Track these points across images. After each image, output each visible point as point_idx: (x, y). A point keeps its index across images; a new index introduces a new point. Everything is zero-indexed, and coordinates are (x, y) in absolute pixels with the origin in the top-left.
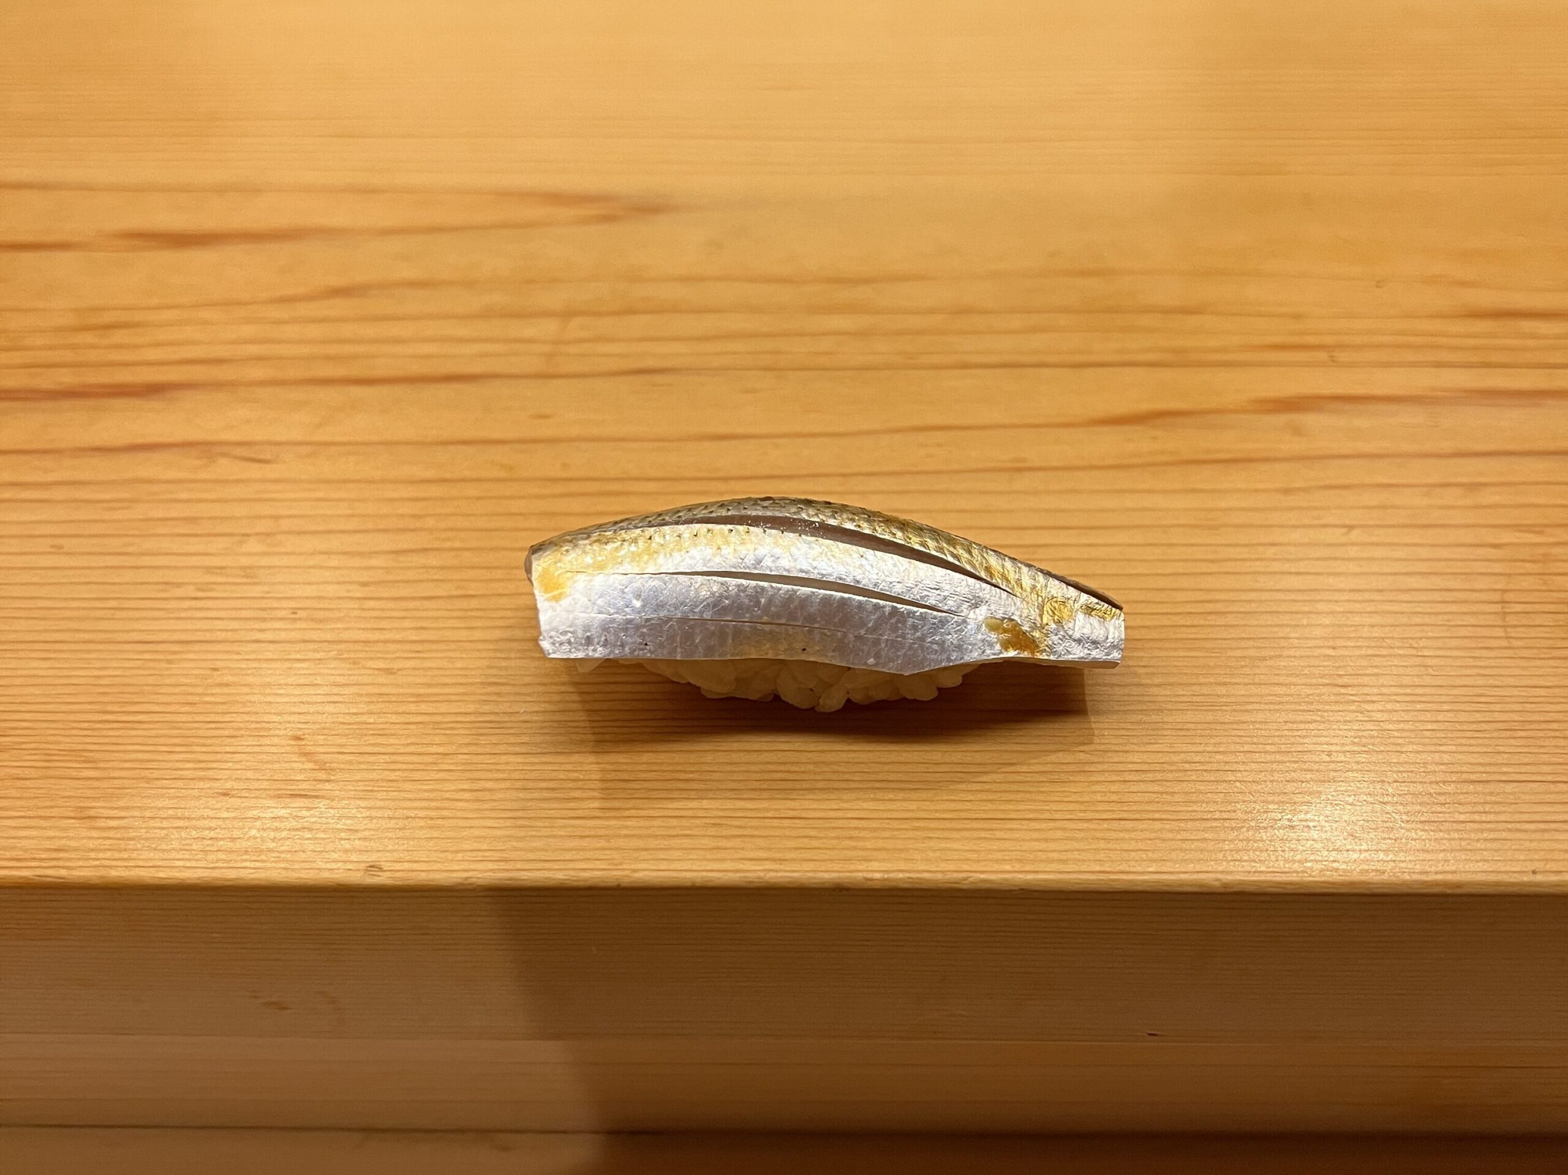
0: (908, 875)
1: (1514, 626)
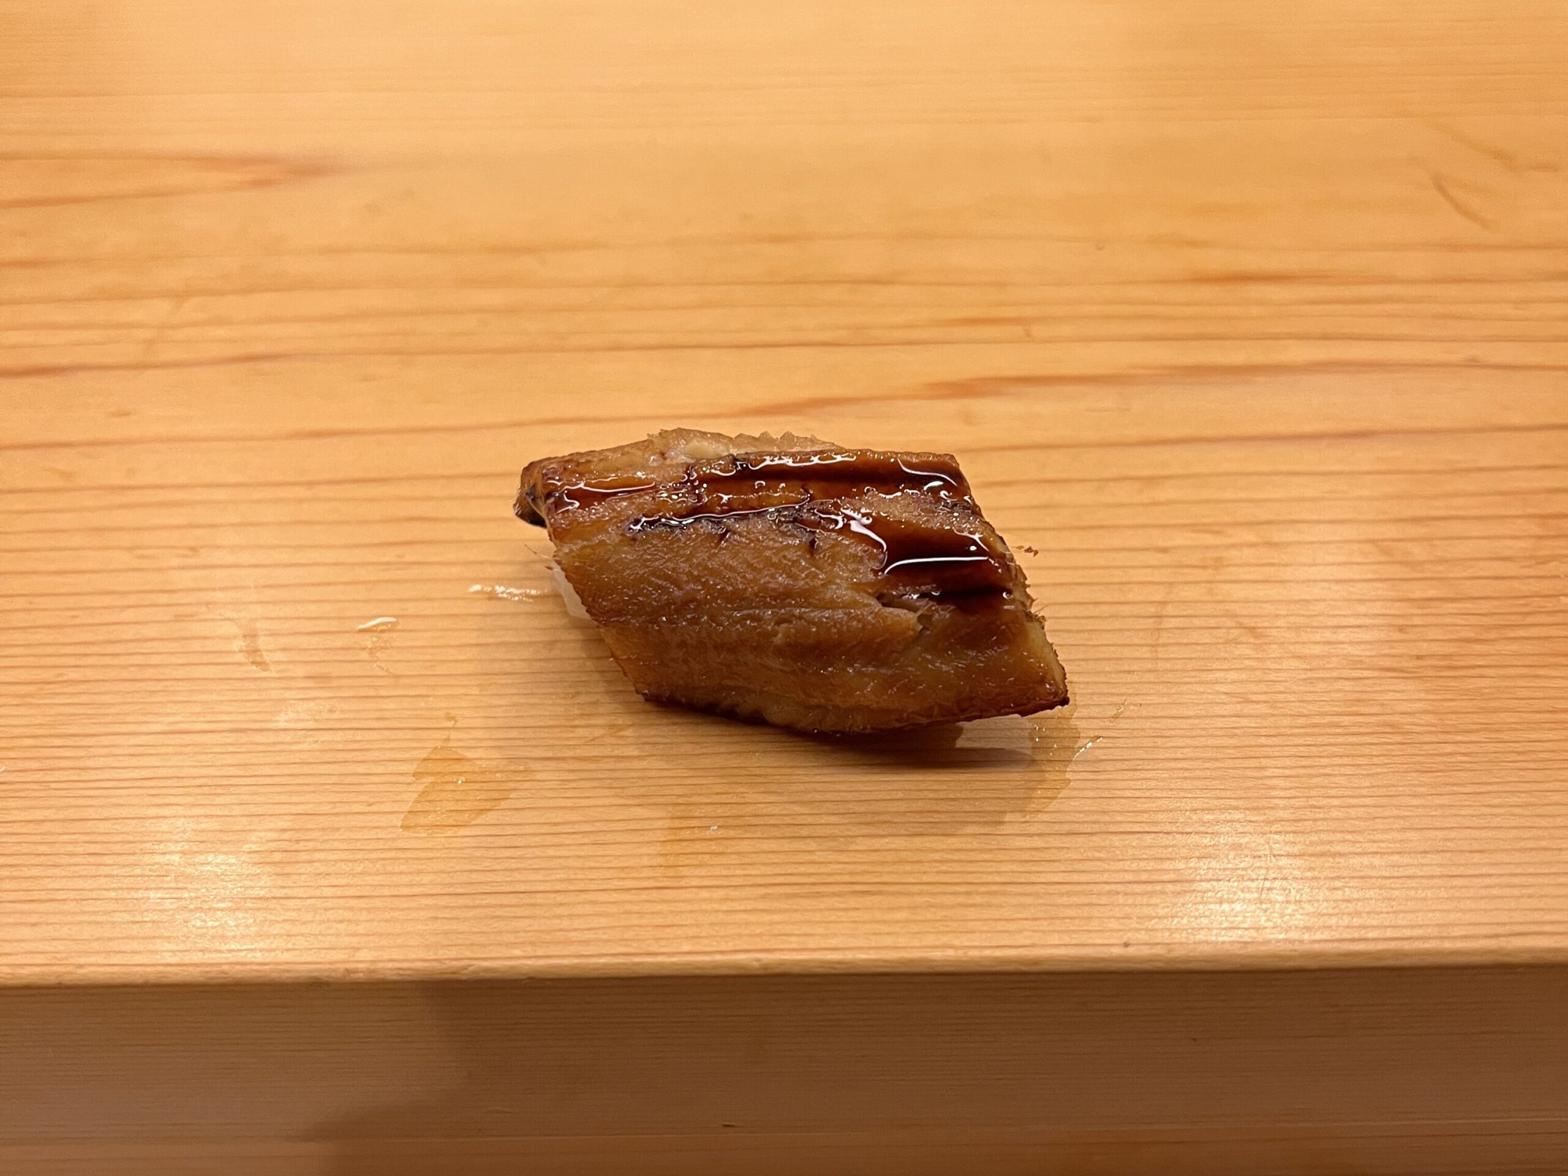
0: (398, 965)
1: (1164, 645)
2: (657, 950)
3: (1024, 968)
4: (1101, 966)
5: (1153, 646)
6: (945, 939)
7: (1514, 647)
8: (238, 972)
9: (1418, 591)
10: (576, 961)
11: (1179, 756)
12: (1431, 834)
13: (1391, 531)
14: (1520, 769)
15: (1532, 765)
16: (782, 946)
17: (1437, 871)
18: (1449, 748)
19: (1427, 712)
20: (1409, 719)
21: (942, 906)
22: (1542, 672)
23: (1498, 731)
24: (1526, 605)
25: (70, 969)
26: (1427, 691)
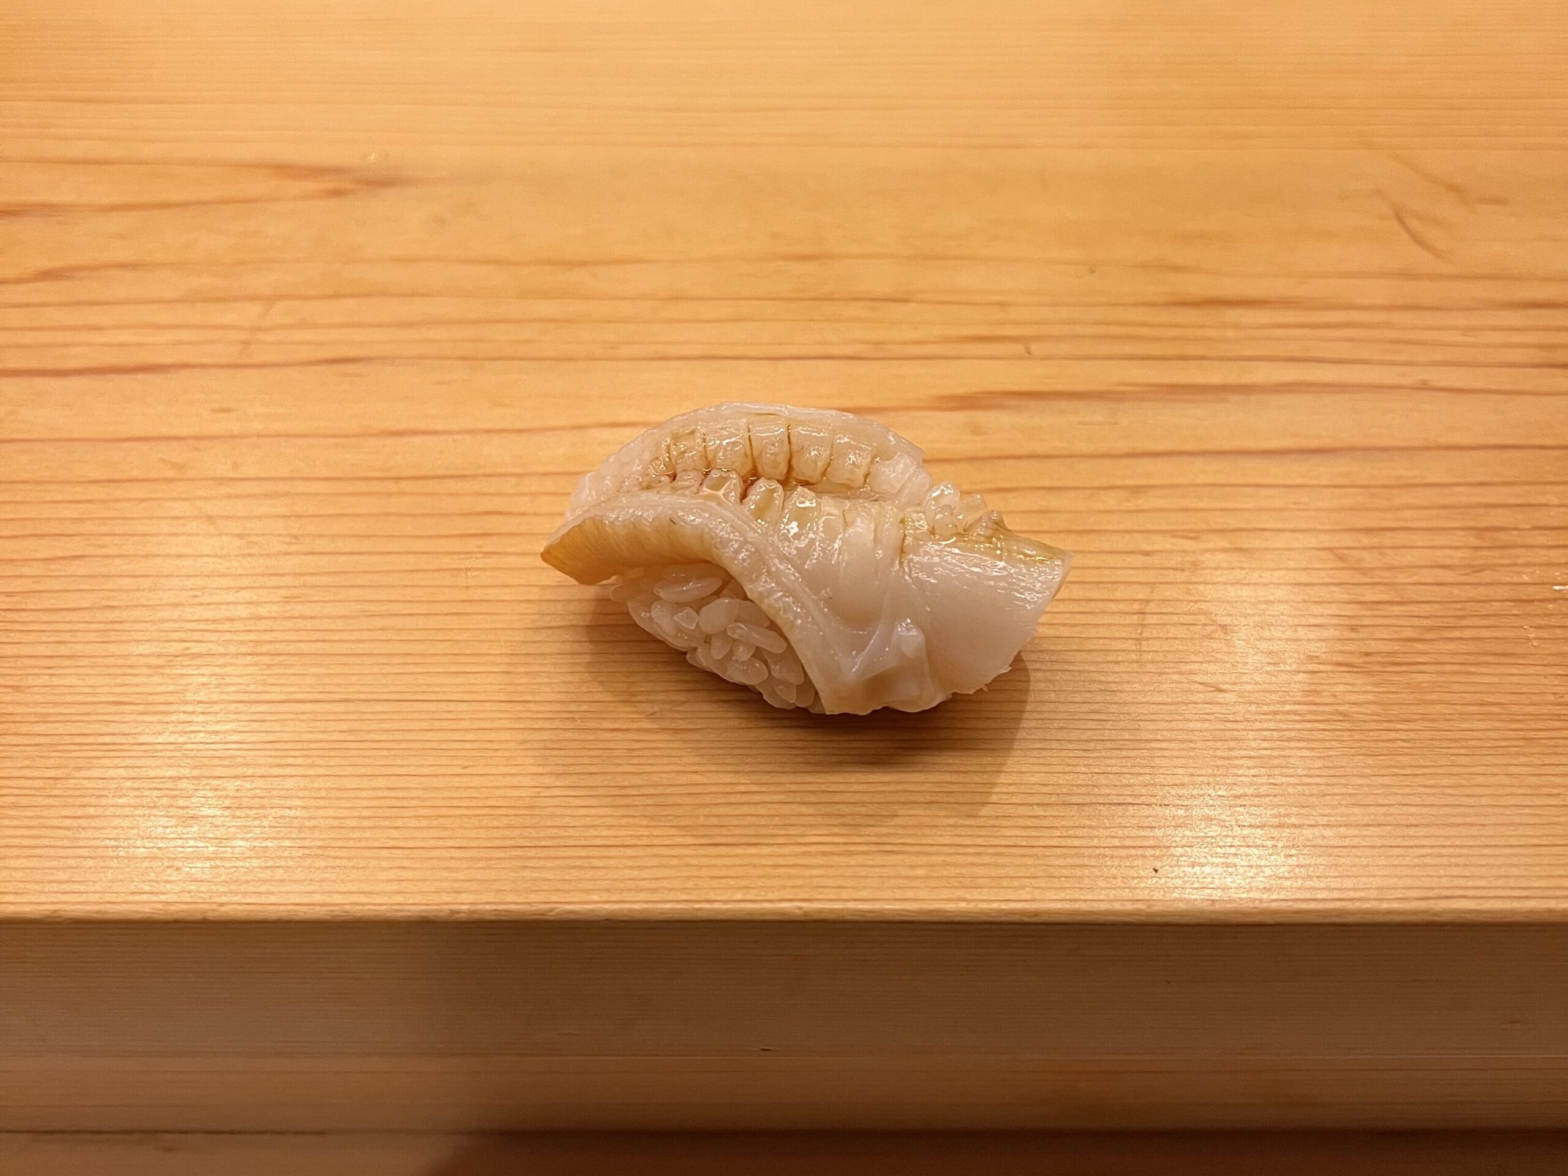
0: (495, 907)
1: (1147, 639)
2: (714, 898)
3: (1026, 920)
4: (1091, 918)
5: (1137, 639)
6: (960, 893)
7: (1451, 646)
8: (358, 911)
9: (1369, 595)
10: (645, 906)
11: (1159, 737)
12: (1372, 810)
13: (1348, 540)
14: (1451, 755)
15: (1462, 751)
16: (819, 897)
17: (1378, 842)
18: (1393, 735)
19: (1375, 703)
20: (1355, 709)
21: (956, 865)
22: (1473, 669)
23: (1434, 720)
24: (1461, 609)
25: (214, 907)
26: (1375, 684)
